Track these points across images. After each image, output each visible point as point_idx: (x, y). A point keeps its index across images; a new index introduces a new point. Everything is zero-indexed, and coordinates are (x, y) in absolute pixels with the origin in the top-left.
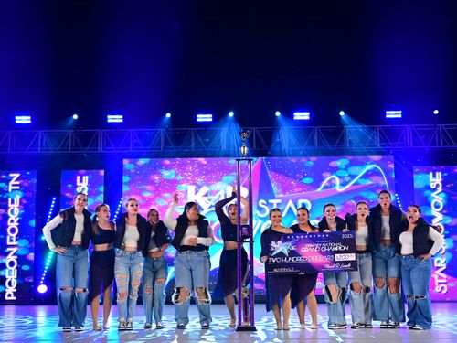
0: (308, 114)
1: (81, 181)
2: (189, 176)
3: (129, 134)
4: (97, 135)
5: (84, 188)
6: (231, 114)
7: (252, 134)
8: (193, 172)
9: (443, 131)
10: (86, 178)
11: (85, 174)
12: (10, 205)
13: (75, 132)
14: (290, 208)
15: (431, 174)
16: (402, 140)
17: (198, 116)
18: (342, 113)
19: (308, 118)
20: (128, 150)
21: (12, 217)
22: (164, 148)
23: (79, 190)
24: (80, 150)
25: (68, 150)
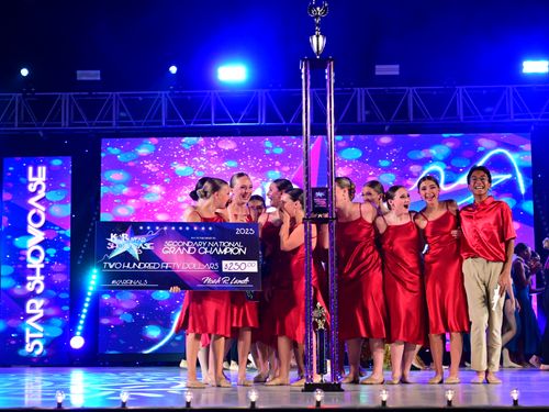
0: (397, 66)
1: (35, 174)
2: (202, 162)
3: (111, 100)
4: (60, 101)
5: (39, 187)
8: (208, 157)
10: (42, 170)
11: (42, 164)
13: (25, 96)
19: (397, 73)
20: (111, 125)
22: (168, 122)
23: (32, 188)
24: (33, 126)
25: (13, 126)
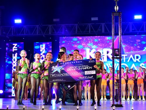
1: (42, 47)
3: (62, 27)
4: (49, 27)
5: (43, 50)
10: (44, 45)
12: (13, 57)
13: (39, 26)
17: (92, 18)
19: (141, 18)
20: (62, 33)
21: (14, 62)
22: (77, 32)
23: (41, 50)
24: (42, 34)
25: (37, 34)
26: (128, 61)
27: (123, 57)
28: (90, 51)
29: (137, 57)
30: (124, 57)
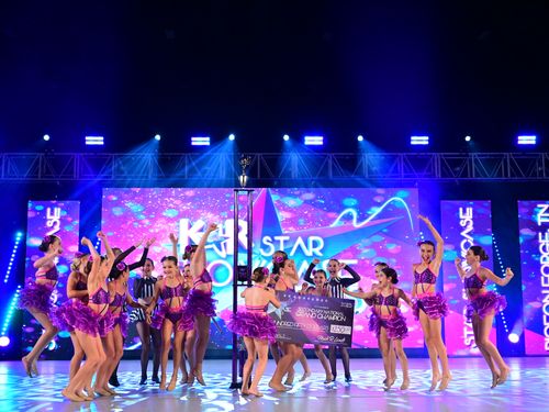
0: (321, 138)
1: (52, 214)
3: (111, 159)
4: (72, 163)
5: (55, 223)
6: (232, 137)
7: (256, 162)
9: (476, 161)
10: (57, 211)
11: (56, 205)
13: (46, 155)
14: (299, 247)
15: (461, 209)
16: (429, 170)
17: (193, 139)
18: (360, 138)
19: (321, 143)
20: (111, 177)
22: (153, 176)
23: (49, 224)
24: (52, 177)
25: (37, 177)
26: (292, 254)
27: (279, 241)
28: (190, 227)
29: (315, 244)
30: (282, 243)
